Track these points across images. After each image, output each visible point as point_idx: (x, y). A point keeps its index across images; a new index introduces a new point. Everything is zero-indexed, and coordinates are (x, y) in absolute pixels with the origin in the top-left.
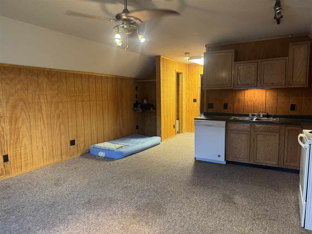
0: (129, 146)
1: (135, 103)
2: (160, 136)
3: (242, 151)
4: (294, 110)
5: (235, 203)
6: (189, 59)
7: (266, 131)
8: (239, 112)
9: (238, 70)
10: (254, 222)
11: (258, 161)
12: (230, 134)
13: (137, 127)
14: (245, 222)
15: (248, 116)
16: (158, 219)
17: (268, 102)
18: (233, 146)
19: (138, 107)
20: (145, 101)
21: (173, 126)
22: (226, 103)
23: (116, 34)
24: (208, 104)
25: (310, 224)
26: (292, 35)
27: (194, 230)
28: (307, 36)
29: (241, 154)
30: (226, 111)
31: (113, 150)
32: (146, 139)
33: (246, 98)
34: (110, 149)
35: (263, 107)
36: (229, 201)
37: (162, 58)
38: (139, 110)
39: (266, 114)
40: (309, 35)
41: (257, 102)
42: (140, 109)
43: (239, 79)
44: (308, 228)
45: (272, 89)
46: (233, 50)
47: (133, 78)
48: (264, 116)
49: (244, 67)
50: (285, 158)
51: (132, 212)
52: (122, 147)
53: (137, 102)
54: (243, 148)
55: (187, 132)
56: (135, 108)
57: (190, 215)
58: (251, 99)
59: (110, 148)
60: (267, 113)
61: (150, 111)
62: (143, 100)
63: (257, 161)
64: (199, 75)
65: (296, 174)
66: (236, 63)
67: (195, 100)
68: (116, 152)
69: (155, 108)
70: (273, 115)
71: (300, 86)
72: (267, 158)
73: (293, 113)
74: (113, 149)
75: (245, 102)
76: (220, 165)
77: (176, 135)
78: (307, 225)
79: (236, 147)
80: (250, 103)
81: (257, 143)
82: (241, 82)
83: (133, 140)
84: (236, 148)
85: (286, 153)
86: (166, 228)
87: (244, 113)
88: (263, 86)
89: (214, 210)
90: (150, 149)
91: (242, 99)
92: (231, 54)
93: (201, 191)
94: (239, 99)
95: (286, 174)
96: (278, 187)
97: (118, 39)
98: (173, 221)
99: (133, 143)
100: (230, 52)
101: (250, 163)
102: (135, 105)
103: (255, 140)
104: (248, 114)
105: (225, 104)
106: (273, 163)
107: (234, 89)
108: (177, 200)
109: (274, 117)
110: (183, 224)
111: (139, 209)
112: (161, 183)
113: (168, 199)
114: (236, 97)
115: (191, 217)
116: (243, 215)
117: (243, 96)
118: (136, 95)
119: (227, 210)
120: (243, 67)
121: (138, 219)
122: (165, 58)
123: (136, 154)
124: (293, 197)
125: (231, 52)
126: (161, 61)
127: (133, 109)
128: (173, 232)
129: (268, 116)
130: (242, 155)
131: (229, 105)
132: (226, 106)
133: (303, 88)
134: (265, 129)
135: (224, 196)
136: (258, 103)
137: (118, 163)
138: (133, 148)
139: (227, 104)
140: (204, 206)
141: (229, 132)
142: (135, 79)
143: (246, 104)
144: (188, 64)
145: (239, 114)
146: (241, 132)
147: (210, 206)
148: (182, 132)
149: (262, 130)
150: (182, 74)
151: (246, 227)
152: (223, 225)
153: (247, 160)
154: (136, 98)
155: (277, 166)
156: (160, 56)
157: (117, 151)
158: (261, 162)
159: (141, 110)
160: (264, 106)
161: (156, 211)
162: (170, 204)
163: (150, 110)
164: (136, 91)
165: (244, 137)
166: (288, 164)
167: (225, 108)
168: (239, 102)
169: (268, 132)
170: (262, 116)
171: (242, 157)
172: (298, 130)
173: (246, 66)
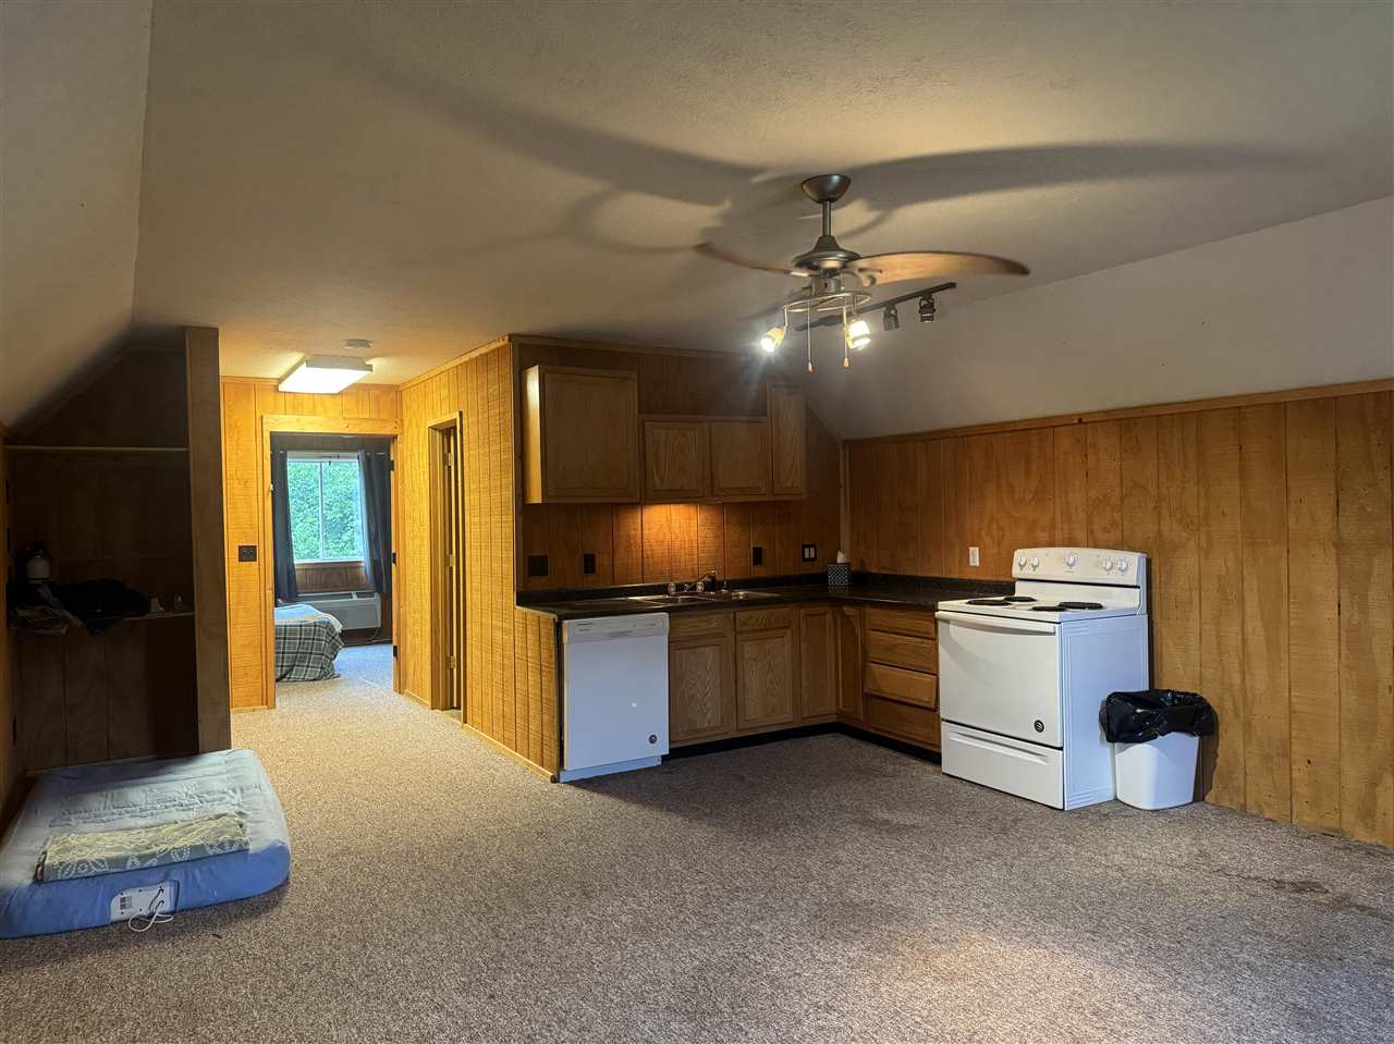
3: (709, 705)
4: (765, 563)
7: (762, 626)
8: (631, 581)
9: (653, 441)
11: (749, 725)
12: (675, 655)
15: (663, 589)
17: (703, 543)
18: (683, 693)
19: (50, 606)
20: (39, 569)
22: (588, 552)
24: (530, 557)
29: (705, 714)
30: (594, 582)
31: (235, 849)
33: (646, 532)
34: (212, 851)
35: (693, 560)
38: (57, 622)
39: (710, 579)
41: (678, 543)
42: (67, 614)
46: (634, 376)
48: (706, 587)
49: (668, 433)
50: (805, 697)
54: (709, 695)
58: (661, 537)
59: (201, 846)
60: (713, 578)
63: (745, 725)
66: (645, 417)
70: (731, 582)
71: (793, 497)
72: (769, 709)
73: (760, 572)
74: (232, 842)
75: (646, 544)
78: (1069, 799)
80: (658, 551)
81: (743, 667)
82: (661, 482)
84: (693, 696)
85: (805, 682)
87: (645, 585)
91: (635, 536)
94: (629, 536)
100: (624, 379)
103: (739, 660)
104: (666, 586)
105: (586, 556)
114: (618, 529)
117: (639, 527)
120: (665, 430)
126: (220, 357)
129: (712, 585)
130: (709, 717)
131: (602, 561)
132: (589, 564)
134: (759, 622)
136: (678, 548)
139: (593, 557)
141: (672, 646)
143: (649, 553)
146: (704, 642)
149: (752, 626)
155: (789, 726)
156: (213, 332)
159: (76, 621)
160: (695, 557)
163: (146, 609)
166: (812, 712)
167: (587, 571)
168: (628, 548)
169: (766, 630)
170: (700, 588)
171: (709, 723)
172: (825, 614)
173: (675, 431)
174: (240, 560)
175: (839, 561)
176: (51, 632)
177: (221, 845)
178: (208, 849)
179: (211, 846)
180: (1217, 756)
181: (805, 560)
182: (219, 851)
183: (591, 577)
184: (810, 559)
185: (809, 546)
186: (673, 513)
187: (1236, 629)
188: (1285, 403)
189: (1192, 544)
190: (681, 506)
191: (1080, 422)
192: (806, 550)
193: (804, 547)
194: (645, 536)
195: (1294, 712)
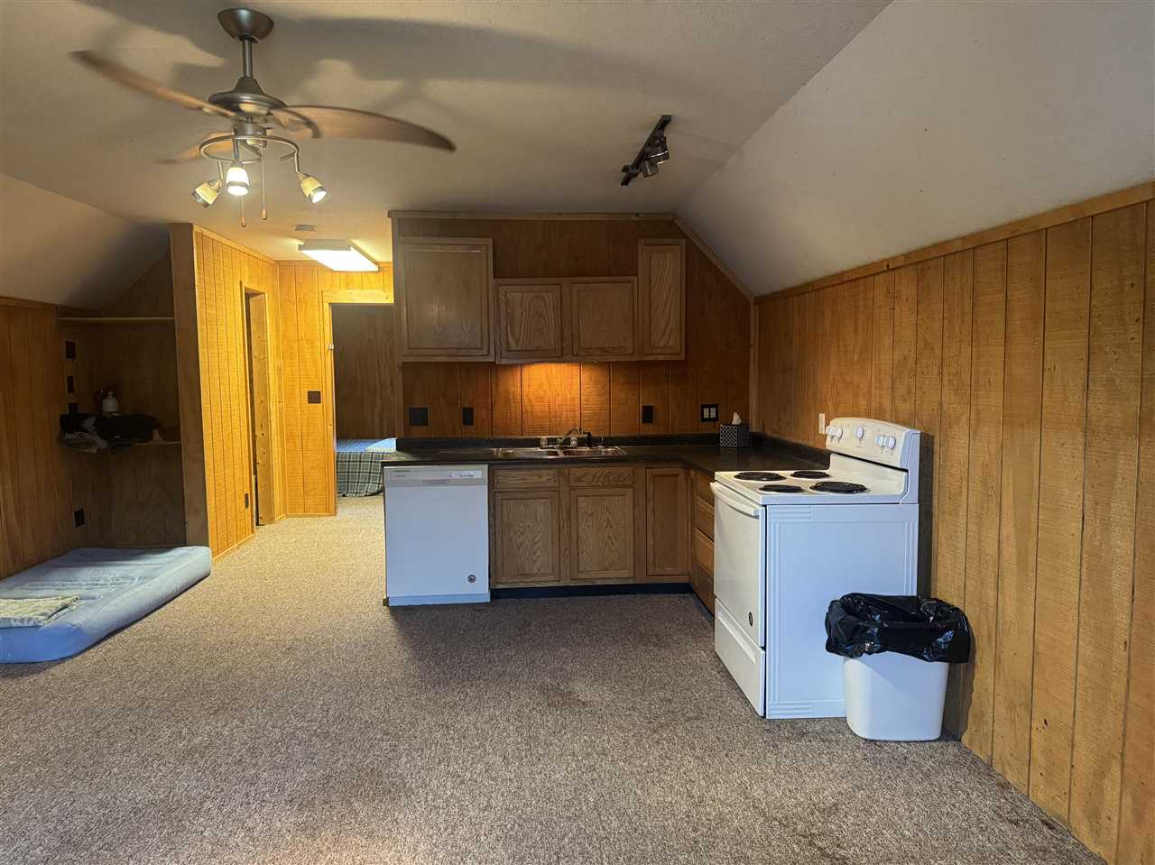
0: (94, 598)
1: (67, 413)
2: (203, 541)
3: (539, 553)
4: (651, 422)
5: (583, 703)
6: (300, 247)
7: (600, 484)
8: (510, 434)
9: (507, 304)
10: (657, 736)
11: (584, 576)
12: (502, 505)
13: (80, 517)
14: (638, 743)
15: (536, 443)
16: (397, 814)
17: (586, 400)
18: (511, 539)
19: (87, 432)
20: (110, 405)
21: (244, 499)
22: (467, 406)
23: (233, 165)
24: (410, 409)
25: (777, 705)
26: (637, 215)
27: (526, 805)
28: (672, 223)
29: (535, 562)
30: (469, 432)
31: (31, 623)
32: (147, 562)
33: (526, 389)
34: (14, 624)
35: (575, 417)
36: (565, 703)
37: (196, 232)
38: (89, 444)
39: (586, 436)
40: (676, 221)
41: (559, 400)
42: (97, 439)
43: (513, 333)
44: (777, 714)
45: (600, 364)
46: (489, 242)
47: (56, 307)
48: (581, 442)
49: (523, 296)
50: (651, 556)
51: (286, 820)
52: (65, 607)
53: (73, 407)
54: (540, 544)
55: (287, 516)
56: (68, 436)
57: (487, 771)
58: (541, 394)
59: (9, 619)
60: (589, 434)
61: (151, 443)
62: (98, 399)
63: (580, 576)
64: (327, 306)
65: (678, 595)
66: (500, 281)
67: (314, 397)
68: (49, 629)
69: (173, 433)
70: (604, 439)
71: (668, 358)
72: (607, 563)
73: (649, 430)
74: (30, 619)
75: (525, 400)
76: (474, 607)
77: (253, 532)
78: (772, 707)
79: (519, 543)
80: (538, 408)
81: (577, 522)
82: (517, 342)
83: (87, 574)
84: (522, 543)
85: (651, 541)
86: (442, 826)
87: (523, 437)
88: (578, 355)
89: (543, 738)
90: (179, 598)
91: (514, 392)
92: (480, 252)
93: (471, 694)
94: (507, 392)
95: (656, 598)
96: (657, 636)
97: (238, 187)
98: (447, 801)
99: (97, 585)
100: (479, 245)
101: (562, 584)
102: (71, 422)
103: (573, 514)
104: (538, 440)
105: (464, 409)
106: (620, 574)
107: (497, 363)
108: (417, 743)
109: (608, 442)
110: (484, 801)
111: (305, 803)
112: (322, 705)
113: (384, 745)
114: (497, 384)
115: (493, 774)
116: (621, 728)
117: (519, 385)
118: (70, 380)
119: (576, 728)
120: (520, 294)
121: (328, 834)
122: (206, 232)
123: (134, 626)
124: (702, 652)
125: (484, 248)
126: (195, 246)
127: (61, 439)
128: (472, 832)
129: (589, 441)
130: (538, 564)
131: (480, 414)
132: (468, 417)
133: (673, 362)
134: (596, 480)
135: (544, 690)
136: (559, 405)
137: (73, 676)
138: (116, 605)
139: (471, 410)
140: (509, 736)
141: (499, 496)
142: (63, 311)
143: (529, 409)
144: (278, 262)
145: (510, 440)
146: (533, 495)
147: (524, 731)
148: (271, 520)
149: (588, 483)
150: (259, 297)
151: (648, 754)
152: (592, 768)
153: (552, 578)
154: (71, 389)
155: (631, 582)
156: (190, 226)
157: (56, 628)
158: (593, 575)
159: (103, 444)
160: (578, 414)
161: (371, 793)
162: (404, 759)
163: (150, 438)
164: (70, 360)
165: (542, 508)
166: (658, 571)
167: (465, 423)
168: (507, 401)
169: (605, 486)
170: (574, 443)
171: (539, 570)
172: (677, 475)
173: (531, 295)
174: (309, 402)
175: (733, 423)
176: (86, 451)
177: (22, 620)
178: (12, 622)
179: (15, 620)
180: (973, 690)
181: (704, 420)
182: (20, 624)
183: (470, 428)
184: (710, 419)
185: (709, 406)
186: (554, 371)
187: (993, 534)
188: (1046, 229)
189: (964, 419)
190: (563, 365)
191: (888, 268)
192: (706, 411)
193: (703, 406)
194: (524, 394)
195: (1038, 654)
